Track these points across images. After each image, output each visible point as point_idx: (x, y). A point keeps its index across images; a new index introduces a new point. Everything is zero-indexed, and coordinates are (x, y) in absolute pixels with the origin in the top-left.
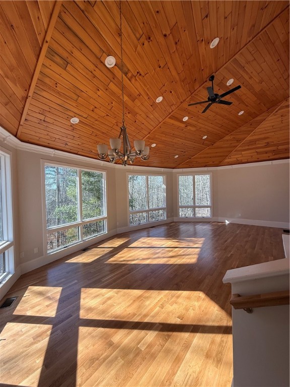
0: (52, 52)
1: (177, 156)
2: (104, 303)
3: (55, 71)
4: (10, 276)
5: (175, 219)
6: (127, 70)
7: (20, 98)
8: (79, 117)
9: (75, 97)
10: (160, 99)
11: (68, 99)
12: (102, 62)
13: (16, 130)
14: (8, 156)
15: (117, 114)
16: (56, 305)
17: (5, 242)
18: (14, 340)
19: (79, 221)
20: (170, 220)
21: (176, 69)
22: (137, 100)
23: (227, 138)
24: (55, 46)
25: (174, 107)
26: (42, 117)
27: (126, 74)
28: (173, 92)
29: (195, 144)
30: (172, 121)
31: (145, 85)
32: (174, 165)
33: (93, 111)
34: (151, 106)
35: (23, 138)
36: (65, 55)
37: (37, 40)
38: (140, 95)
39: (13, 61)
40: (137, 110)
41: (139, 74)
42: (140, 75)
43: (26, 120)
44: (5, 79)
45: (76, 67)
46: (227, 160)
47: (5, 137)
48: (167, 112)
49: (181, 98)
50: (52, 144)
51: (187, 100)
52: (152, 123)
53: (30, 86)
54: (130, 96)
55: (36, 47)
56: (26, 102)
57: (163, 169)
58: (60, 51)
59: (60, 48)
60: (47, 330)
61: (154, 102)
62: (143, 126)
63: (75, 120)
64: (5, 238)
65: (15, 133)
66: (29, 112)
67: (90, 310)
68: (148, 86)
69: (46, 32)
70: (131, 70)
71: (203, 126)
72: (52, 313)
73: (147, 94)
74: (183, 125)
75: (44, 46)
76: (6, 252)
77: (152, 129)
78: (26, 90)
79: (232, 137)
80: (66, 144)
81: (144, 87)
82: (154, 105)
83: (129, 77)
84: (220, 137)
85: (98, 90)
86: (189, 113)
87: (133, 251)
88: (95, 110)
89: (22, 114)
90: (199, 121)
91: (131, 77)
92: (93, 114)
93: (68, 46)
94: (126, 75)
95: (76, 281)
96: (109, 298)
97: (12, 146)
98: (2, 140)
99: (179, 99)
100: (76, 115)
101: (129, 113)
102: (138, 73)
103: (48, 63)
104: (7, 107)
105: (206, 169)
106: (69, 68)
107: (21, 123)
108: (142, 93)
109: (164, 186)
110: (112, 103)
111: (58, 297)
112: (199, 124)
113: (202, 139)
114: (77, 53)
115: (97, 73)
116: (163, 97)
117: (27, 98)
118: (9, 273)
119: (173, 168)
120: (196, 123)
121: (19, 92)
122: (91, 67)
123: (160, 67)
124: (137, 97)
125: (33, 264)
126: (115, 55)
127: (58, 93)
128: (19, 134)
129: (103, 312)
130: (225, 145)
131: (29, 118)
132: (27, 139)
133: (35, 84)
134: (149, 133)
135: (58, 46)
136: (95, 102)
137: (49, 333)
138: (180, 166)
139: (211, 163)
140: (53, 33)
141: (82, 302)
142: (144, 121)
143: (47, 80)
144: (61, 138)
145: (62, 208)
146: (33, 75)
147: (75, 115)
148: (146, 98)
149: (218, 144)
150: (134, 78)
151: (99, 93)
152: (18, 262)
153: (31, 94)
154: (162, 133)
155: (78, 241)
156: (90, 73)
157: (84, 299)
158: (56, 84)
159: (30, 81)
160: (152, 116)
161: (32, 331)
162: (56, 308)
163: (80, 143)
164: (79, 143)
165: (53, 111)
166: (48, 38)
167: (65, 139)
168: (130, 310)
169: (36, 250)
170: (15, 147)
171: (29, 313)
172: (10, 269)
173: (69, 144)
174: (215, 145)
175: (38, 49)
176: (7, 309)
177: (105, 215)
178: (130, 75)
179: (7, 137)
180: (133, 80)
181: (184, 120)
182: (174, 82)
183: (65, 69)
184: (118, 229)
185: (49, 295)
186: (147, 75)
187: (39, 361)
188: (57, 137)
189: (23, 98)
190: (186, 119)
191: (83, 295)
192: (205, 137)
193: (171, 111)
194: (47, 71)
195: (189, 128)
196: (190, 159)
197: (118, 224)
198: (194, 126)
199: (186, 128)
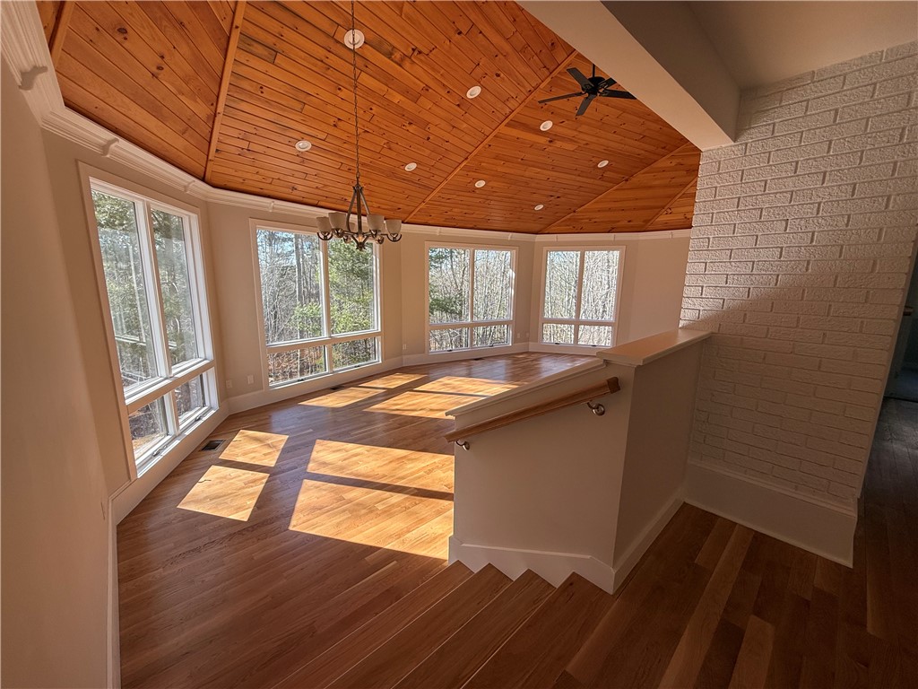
0: (247, 39)
1: (541, 207)
2: (345, 460)
3: (257, 68)
4: (213, 412)
5: (532, 347)
6: (390, 48)
7: (204, 118)
8: (312, 138)
9: (298, 106)
10: (475, 92)
11: (285, 110)
12: (338, 42)
13: (203, 169)
14: (194, 217)
15: (385, 127)
16: (277, 455)
17: (200, 360)
18: (221, 482)
19: (325, 336)
20: (520, 347)
21: (498, 31)
22: (422, 99)
23: (664, 163)
24: (252, 31)
25: (513, 104)
26: (245, 145)
27: (389, 55)
28: (502, 75)
29: (578, 178)
30: (515, 133)
31: (433, 69)
32: (537, 227)
33: (335, 125)
34: (458, 105)
35: (215, 182)
36: (270, 40)
37: (221, 28)
38: (427, 88)
39: (188, 69)
40: (426, 117)
41: (416, 53)
42: (420, 52)
43: (217, 150)
44: (179, 96)
45: (293, 56)
46: (663, 218)
47: (186, 184)
48: (498, 114)
49: (526, 84)
50: (268, 189)
51: (542, 86)
52: (467, 138)
53: (218, 97)
54: (406, 92)
55: (220, 39)
56: (214, 122)
57: (511, 234)
58: (261, 36)
59: (261, 32)
60: (263, 478)
61: (464, 99)
62: (447, 145)
63: (304, 145)
64: (202, 355)
65: (202, 176)
66: (221, 138)
67: (325, 464)
68: (442, 71)
69: (234, 13)
70: (398, 47)
71: (594, 139)
72: (271, 462)
73: (444, 85)
74: (543, 140)
75: (233, 33)
76: (204, 374)
77: (470, 149)
78: (212, 104)
79: (674, 162)
80: (294, 189)
81: (433, 73)
82: (463, 103)
83: (396, 60)
84: (645, 163)
85: (340, 89)
86: (552, 115)
87: (418, 397)
88: (340, 124)
89: (210, 143)
90: (579, 129)
91: (402, 60)
92: (336, 132)
93: (274, 26)
94: (389, 58)
95: (311, 430)
96: (356, 455)
97: (200, 197)
98: (183, 189)
99: (523, 87)
100: (305, 136)
101: (410, 124)
102: (413, 50)
103: (243, 57)
104: (186, 136)
105: (611, 236)
106: (280, 60)
107: (210, 158)
108: (432, 84)
109: (511, 274)
110: (371, 109)
111: (282, 446)
112: (581, 136)
113: (596, 167)
114: (289, 35)
115: (333, 61)
116: (482, 87)
117: (215, 116)
118: (210, 409)
119: (537, 234)
120: (576, 133)
121: (202, 110)
122: (321, 53)
123: (460, 33)
124: (422, 92)
125: (248, 401)
126: (362, 27)
127: (268, 101)
128: (208, 175)
129: (342, 468)
130: (657, 182)
131: (222, 147)
132: (222, 183)
133: (226, 92)
134: (466, 159)
135: (256, 29)
136: (336, 109)
137: (265, 481)
138: (553, 228)
139: (625, 223)
140: (245, 12)
141: (314, 454)
142: (447, 136)
143: (245, 85)
144: (282, 177)
145: (305, 309)
146: (221, 79)
147: (303, 136)
148: (443, 93)
149: (640, 178)
150: (407, 59)
151: (342, 94)
152: (224, 394)
153: (221, 108)
154: (497, 157)
155: (324, 373)
156: (320, 63)
157: (317, 452)
158: (261, 88)
159: (217, 89)
160: (465, 125)
161: (243, 477)
162: (277, 457)
163: (320, 186)
164: (317, 185)
165: (261, 132)
166: (238, 21)
167: (290, 179)
168: (381, 471)
169: (250, 379)
170: (203, 198)
171: (240, 459)
172: (212, 402)
173: (300, 188)
174: (634, 180)
175: (224, 41)
176: (213, 451)
177: (377, 327)
178: (397, 56)
179: (190, 183)
180: (407, 64)
181: (542, 129)
182: (500, 56)
183: (273, 63)
184: (404, 357)
185: (269, 442)
186: (433, 52)
187: (252, 503)
188: (277, 176)
189: (208, 117)
190: (547, 126)
191: (317, 447)
192: (604, 164)
193: (508, 111)
194: (242, 70)
195: (558, 144)
196: (574, 212)
197: (404, 347)
198: (571, 140)
199: (551, 144)
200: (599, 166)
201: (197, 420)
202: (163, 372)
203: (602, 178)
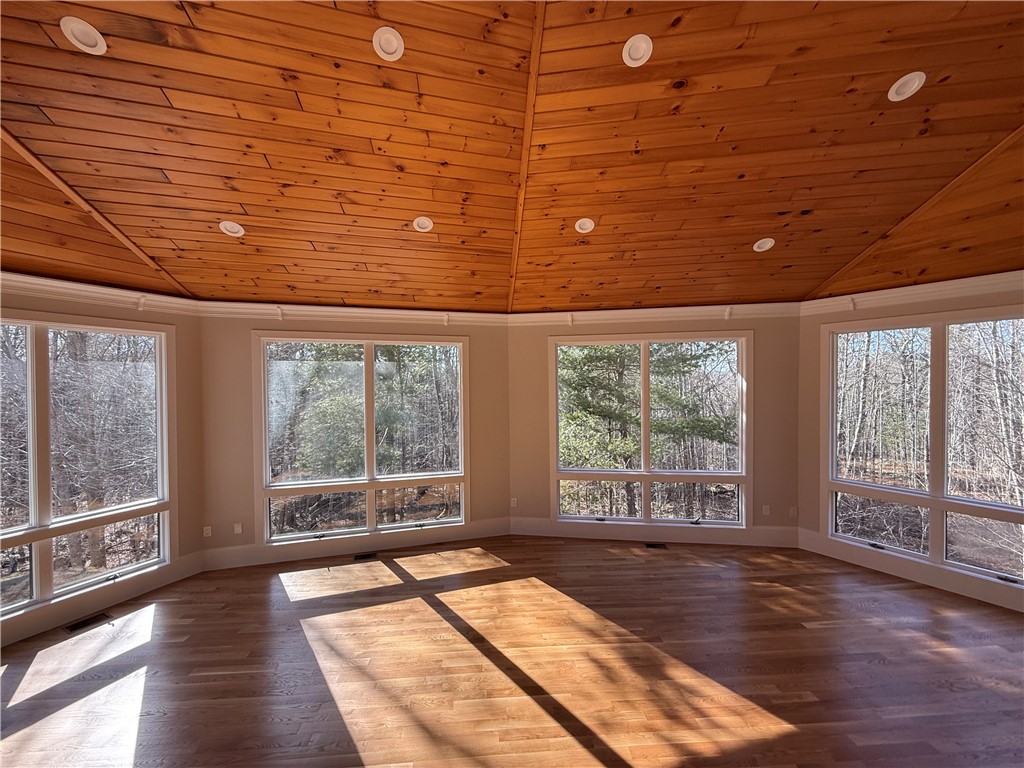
7: (77, 222)
13: (163, 281)
19: (365, 477)
29: (837, 151)
43: (150, 257)
53: (62, 191)
56: (99, 224)
66: (136, 242)
78: (67, 202)
89: (130, 250)
104: (70, 246)
113: (880, 104)
117: (90, 216)
119: (801, 299)
133: (63, 183)
144: (259, 275)
146: (33, 167)
153: (84, 205)
164: (314, 278)
169: (238, 529)
181: (630, 64)
190: (638, 51)
196: (885, 237)
197: (514, 501)
198: (740, 58)
199: (686, 92)
200: (893, 96)
201: (108, 579)
202: (33, 520)
203: (928, 128)
